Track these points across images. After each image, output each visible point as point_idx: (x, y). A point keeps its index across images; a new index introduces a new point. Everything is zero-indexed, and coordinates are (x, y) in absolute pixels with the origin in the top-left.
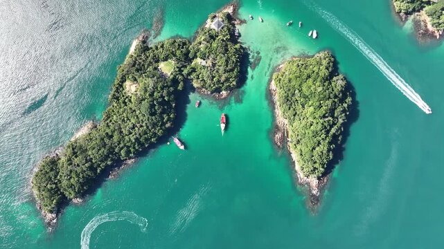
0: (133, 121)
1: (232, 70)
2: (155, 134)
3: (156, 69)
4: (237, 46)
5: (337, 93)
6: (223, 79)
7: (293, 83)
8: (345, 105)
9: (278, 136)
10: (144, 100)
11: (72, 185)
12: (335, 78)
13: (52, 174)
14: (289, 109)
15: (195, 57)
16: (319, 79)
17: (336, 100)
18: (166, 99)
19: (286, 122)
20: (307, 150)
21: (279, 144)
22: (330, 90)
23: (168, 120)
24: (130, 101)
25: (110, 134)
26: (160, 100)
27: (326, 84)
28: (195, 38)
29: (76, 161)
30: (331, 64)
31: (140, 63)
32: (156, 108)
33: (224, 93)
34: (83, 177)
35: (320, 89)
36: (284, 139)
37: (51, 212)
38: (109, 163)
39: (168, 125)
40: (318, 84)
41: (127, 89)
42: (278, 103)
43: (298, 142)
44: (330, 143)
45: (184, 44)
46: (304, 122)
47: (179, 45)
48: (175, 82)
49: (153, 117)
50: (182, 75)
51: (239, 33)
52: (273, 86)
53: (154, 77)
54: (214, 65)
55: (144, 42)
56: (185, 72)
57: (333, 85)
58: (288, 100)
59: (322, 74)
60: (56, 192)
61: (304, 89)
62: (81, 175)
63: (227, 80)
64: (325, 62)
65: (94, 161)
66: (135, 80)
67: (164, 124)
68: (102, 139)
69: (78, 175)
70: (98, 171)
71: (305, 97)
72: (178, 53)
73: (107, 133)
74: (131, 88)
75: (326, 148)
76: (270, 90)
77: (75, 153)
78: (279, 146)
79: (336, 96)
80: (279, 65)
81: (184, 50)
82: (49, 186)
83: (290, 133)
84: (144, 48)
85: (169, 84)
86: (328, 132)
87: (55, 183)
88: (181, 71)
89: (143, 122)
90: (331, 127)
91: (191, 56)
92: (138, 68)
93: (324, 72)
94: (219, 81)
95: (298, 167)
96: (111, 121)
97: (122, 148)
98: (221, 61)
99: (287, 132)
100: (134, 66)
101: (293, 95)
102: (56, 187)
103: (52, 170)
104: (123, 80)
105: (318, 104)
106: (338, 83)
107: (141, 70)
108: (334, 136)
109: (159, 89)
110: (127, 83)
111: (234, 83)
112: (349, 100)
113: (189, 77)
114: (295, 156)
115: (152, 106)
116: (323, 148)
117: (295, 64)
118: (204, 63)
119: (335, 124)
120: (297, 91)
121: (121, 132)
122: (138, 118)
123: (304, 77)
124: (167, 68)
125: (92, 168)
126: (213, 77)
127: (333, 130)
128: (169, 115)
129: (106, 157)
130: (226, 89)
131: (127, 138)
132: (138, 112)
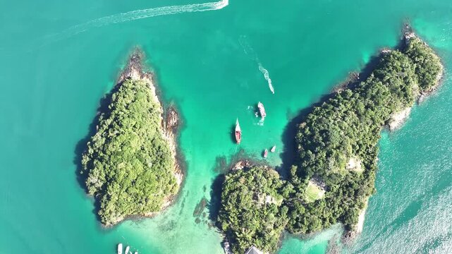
0: (345, 124)
1: (231, 192)
2: (317, 114)
3: (328, 189)
4: (225, 226)
5: (99, 163)
6: (242, 180)
7: (154, 176)
8: (91, 151)
9: (173, 122)
10: (338, 148)
11: (398, 60)
12: (101, 184)
13: (422, 71)
14: (159, 147)
15: (280, 208)
16: (121, 177)
17: (102, 154)
18: (310, 152)
19: (163, 136)
20: (142, 100)
21: (173, 113)
22: (107, 166)
23: (304, 129)
24: (354, 147)
25: (370, 110)
26: (318, 149)
27: (112, 173)
28: (282, 238)
29: (400, 82)
30: (103, 205)
31: (349, 196)
32: (321, 139)
33: (239, 167)
34: (388, 67)
35: (121, 165)
36: (166, 117)
37: (412, 39)
38: (363, 84)
39: (303, 125)
40: (123, 173)
41: (359, 162)
42: (173, 157)
43: (150, 110)
44: (114, 108)
45: (296, 226)
46: (143, 130)
47: (302, 222)
48: (302, 174)
49: (322, 128)
50: (294, 184)
51: (223, 246)
52: (178, 179)
53: (330, 176)
54: (255, 197)
55: (348, 228)
56: (290, 187)
57: (104, 175)
58: (161, 159)
59: (117, 186)
60: (412, 55)
61: (140, 167)
62: (391, 68)
63: (237, 180)
64: (111, 206)
65: (381, 83)
66: (351, 172)
67: (308, 125)
68: (377, 104)
69: (394, 68)
70: (373, 75)
71: (139, 157)
72: (303, 210)
73: (372, 110)
74: (355, 164)
75: (119, 101)
76: (182, 173)
77: (404, 90)
78: (173, 110)
79: (101, 160)
80: (170, 205)
81: (295, 215)
82: (422, 58)
83: (160, 124)
84: (346, 220)
85: (309, 169)
86: (115, 119)
87: (417, 62)
88: (296, 189)
89: (334, 124)
90: (111, 126)
91: (286, 209)
92: (350, 189)
93: (114, 190)
94: (247, 177)
96: (371, 127)
97: (352, 97)
98: (247, 201)
99: (163, 126)
100: (356, 192)
101: (154, 163)
102: (414, 59)
103: (424, 75)
104: (366, 174)
105: (125, 148)
106: (96, 179)
107: (347, 186)
108: (107, 117)
109: (321, 161)
110: (360, 170)
111: (227, 177)
112: (85, 160)
113: (285, 182)
114: (155, 100)
115: (326, 139)
116: (122, 102)
117: (150, 202)
118: (268, 200)
119: (107, 131)
120: (150, 165)
121: (356, 113)
122: (341, 128)
123: (140, 181)
124: (313, 191)
125: (381, 77)
126: (255, 180)
127: (109, 122)
128: (305, 135)
129: (367, 87)
130: (237, 171)
131: (349, 106)
132: (342, 133)
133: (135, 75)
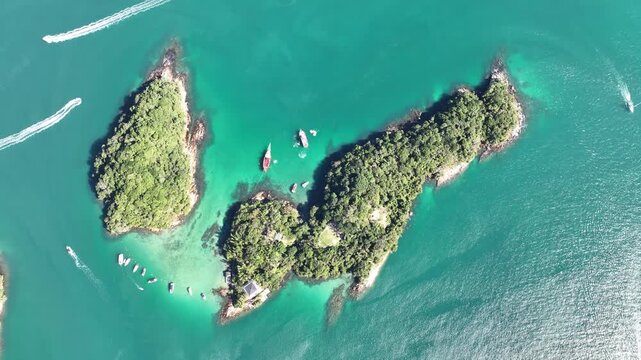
0: (380, 171)
1: (242, 222)
2: (356, 154)
3: (342, 236)
4: (230, 256)
5: (110, 170)
6: (256, 212)
7: (164, 192)
8: (104, 155)
9: (199, 135)
10: (363, 196)
11: (466, 105)
12: (110, 192)
13: (492, 122)
14: (177, 163)
15: (288, 248)
16: (129, 189)
17: (113, 161)
18: (334, 195)
19: (185, 151)
20: (165, 108)
21: (201, 125)
22: (117, 175)
23: (335, 169)
24: (382, 197)
25: (412, 159)
26: (342, 193)
27: (121, 183)
28: (286, 278)
29: (459, 133)
30: (109, 213)
31: (364, 248)
32: (348, 183)
33: (259, 197)
34: (452, 113)
35: (131, 176)
36: (193, 128)
37: (497, 81)
38: (418, 127)
39: (337, 163)
40: (132, 184)
41: (385, 215)
42: (191, 174)
43: (174, 120)
44: (135, 112)
45: (301, 269)
46: (162, 141)
47: (308, 266)
48: (320, 217)
49: (354, 171)
50: (310, 226)
51: (225, 275)
52: (193, 199)
53: (346, 225)
54: (265, 233)
55: (357, 280)
56: (305, 229)
57: (113, 182)
58: (176, 174)
59: (124, 197)
60: (488, 101)
61: (151, 181)
62: (454, 113)
63: (251, 211)
64: (117, 216)
65: (437, 130)
66: (371, 224)
67: (343, 165)
68: (423, 154)
69: (458, 114)
70: (433, 119)
71: (152, 172)
72: (310, 254)
73: (416, 160)
74: (381, 216)
75: (141, 105)
76: (198, 193)
77: (460, 143)
78: (201, 122)
79: (112, 166)
80: (179, 225)
81: (302, 258)
82: (496, 108)
83: (184, 136)
84: (356, 270)
85: (328, 213)
86: (134, 124)
87: (488, 111)
88: (311, 231)
89: (368, 169)
90: (128, 131)
91: (295, 250)
92: (367, 241)
93: (121, 200)
94: (262, 210)
95: (183, 94)
96: (412, 178)
97: (400, 141)
98: (255, 232)
99: (187, 138)
100: (373, 244)
101: (168, 179)
102: (487, 106)
103: (492, 129)
104: (389, 229)
105: (138, 158)
106: (105, 185)
107: (364, 238)
108: (127, 120)
109: (341, 207)
110: (385, 223)
111: (242, 206)
112: (98, 163)
113: (301, 221)
114: (183, 107)
115: (352, 185)
116: (144, 106)
117: (157, 218)
118: (279, 237)
119: (124, 135)
120: (162, 180)
121: (398, 160)
122: (374, 175)
123: (147, 196)
124: (328, 237)
125: (440, 122)
126: (268, 215)
127: (127, 126)
128: (335, 175)
129: (421, 132)
130: (255, 201)
131: (391, 151)
132: (373, 181)
133: (167, 75)
